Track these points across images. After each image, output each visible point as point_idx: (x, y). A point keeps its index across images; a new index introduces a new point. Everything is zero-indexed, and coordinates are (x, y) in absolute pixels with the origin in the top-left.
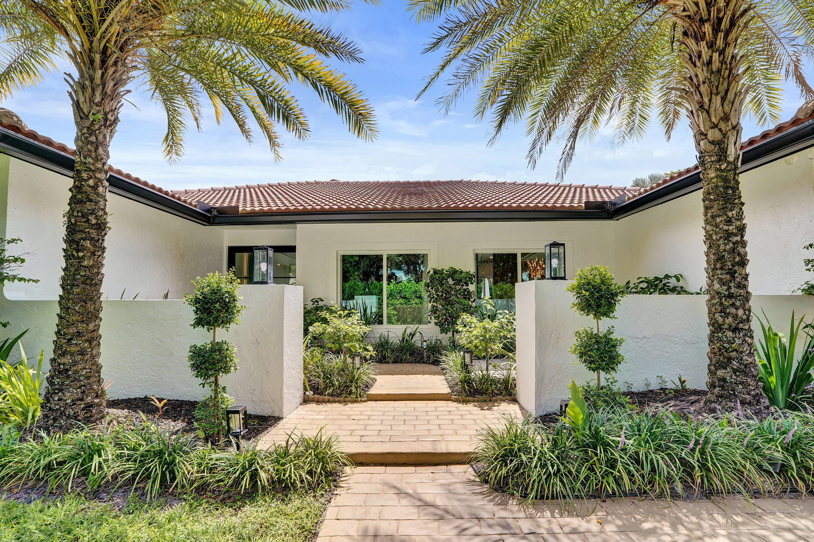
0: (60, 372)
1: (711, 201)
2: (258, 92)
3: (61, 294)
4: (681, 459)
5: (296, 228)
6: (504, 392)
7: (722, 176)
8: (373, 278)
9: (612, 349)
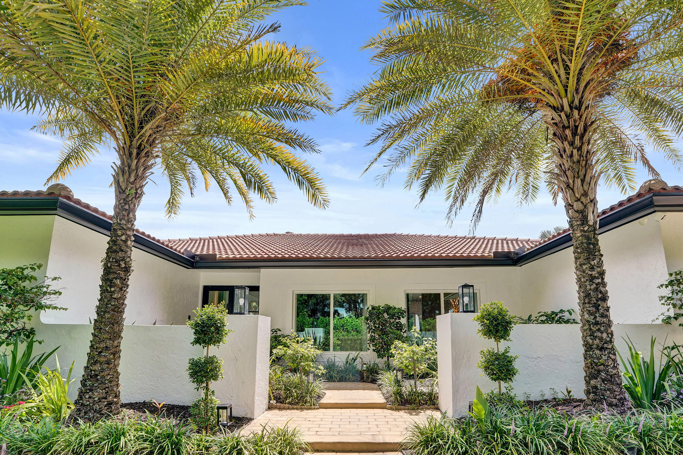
0: (91, 377)
1: (578, 253)
2: (241, 171)
3: (96, 318)
4: (558, 443)
5: (260, 272)
6: (429, 402)
7: (585, 235)
8: (319, 315)
9: (509, 364)
